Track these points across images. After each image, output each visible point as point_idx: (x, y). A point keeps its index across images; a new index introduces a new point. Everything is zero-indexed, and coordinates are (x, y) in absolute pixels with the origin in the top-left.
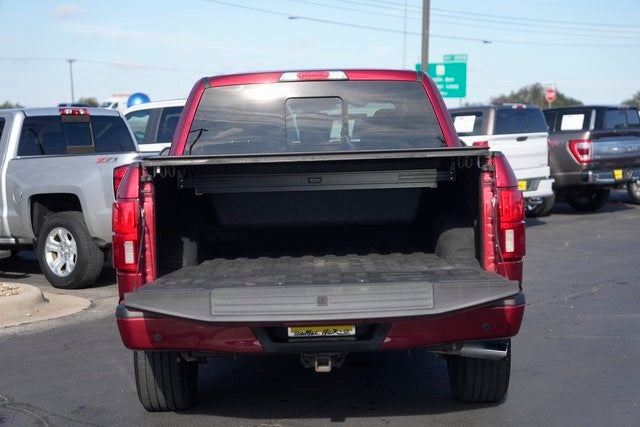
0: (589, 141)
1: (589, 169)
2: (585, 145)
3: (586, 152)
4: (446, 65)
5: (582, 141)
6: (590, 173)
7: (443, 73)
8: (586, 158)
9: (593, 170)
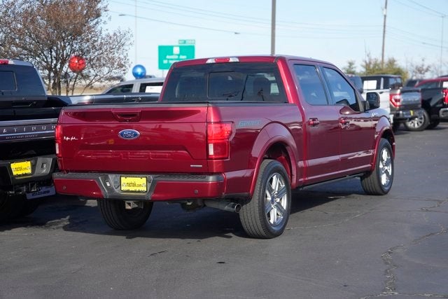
0: (400, 94)
1: (400, 110)
2: (398, 97)
3: (399, 101)
4: (180, 47)
5: (396, 95)
6: (401, 112)
7: (178, 53)
8: (398, 104)
9: (403, 110)
